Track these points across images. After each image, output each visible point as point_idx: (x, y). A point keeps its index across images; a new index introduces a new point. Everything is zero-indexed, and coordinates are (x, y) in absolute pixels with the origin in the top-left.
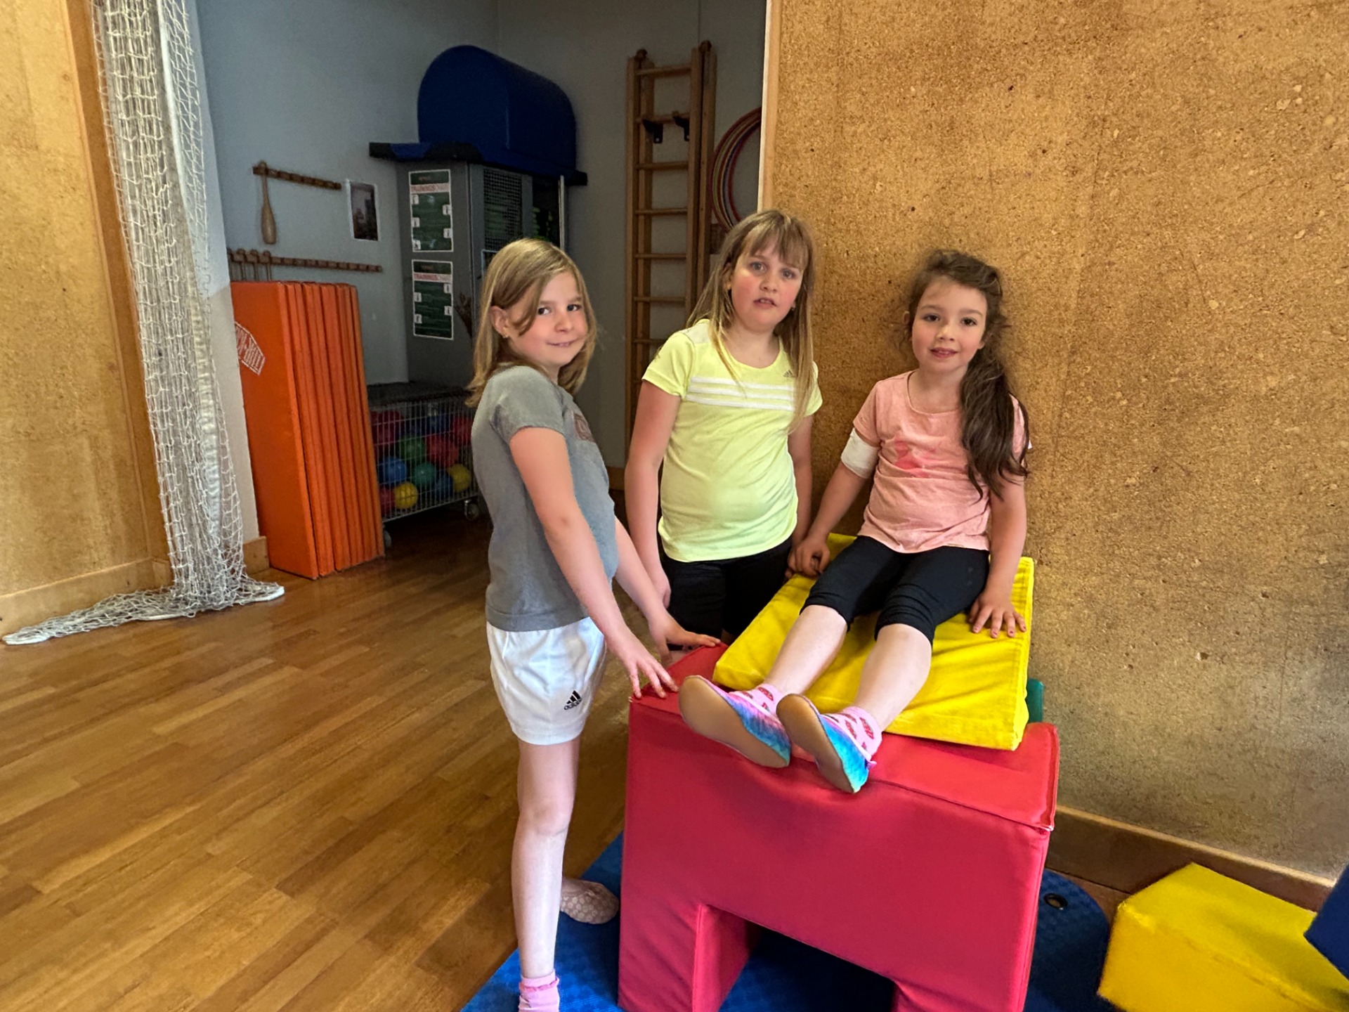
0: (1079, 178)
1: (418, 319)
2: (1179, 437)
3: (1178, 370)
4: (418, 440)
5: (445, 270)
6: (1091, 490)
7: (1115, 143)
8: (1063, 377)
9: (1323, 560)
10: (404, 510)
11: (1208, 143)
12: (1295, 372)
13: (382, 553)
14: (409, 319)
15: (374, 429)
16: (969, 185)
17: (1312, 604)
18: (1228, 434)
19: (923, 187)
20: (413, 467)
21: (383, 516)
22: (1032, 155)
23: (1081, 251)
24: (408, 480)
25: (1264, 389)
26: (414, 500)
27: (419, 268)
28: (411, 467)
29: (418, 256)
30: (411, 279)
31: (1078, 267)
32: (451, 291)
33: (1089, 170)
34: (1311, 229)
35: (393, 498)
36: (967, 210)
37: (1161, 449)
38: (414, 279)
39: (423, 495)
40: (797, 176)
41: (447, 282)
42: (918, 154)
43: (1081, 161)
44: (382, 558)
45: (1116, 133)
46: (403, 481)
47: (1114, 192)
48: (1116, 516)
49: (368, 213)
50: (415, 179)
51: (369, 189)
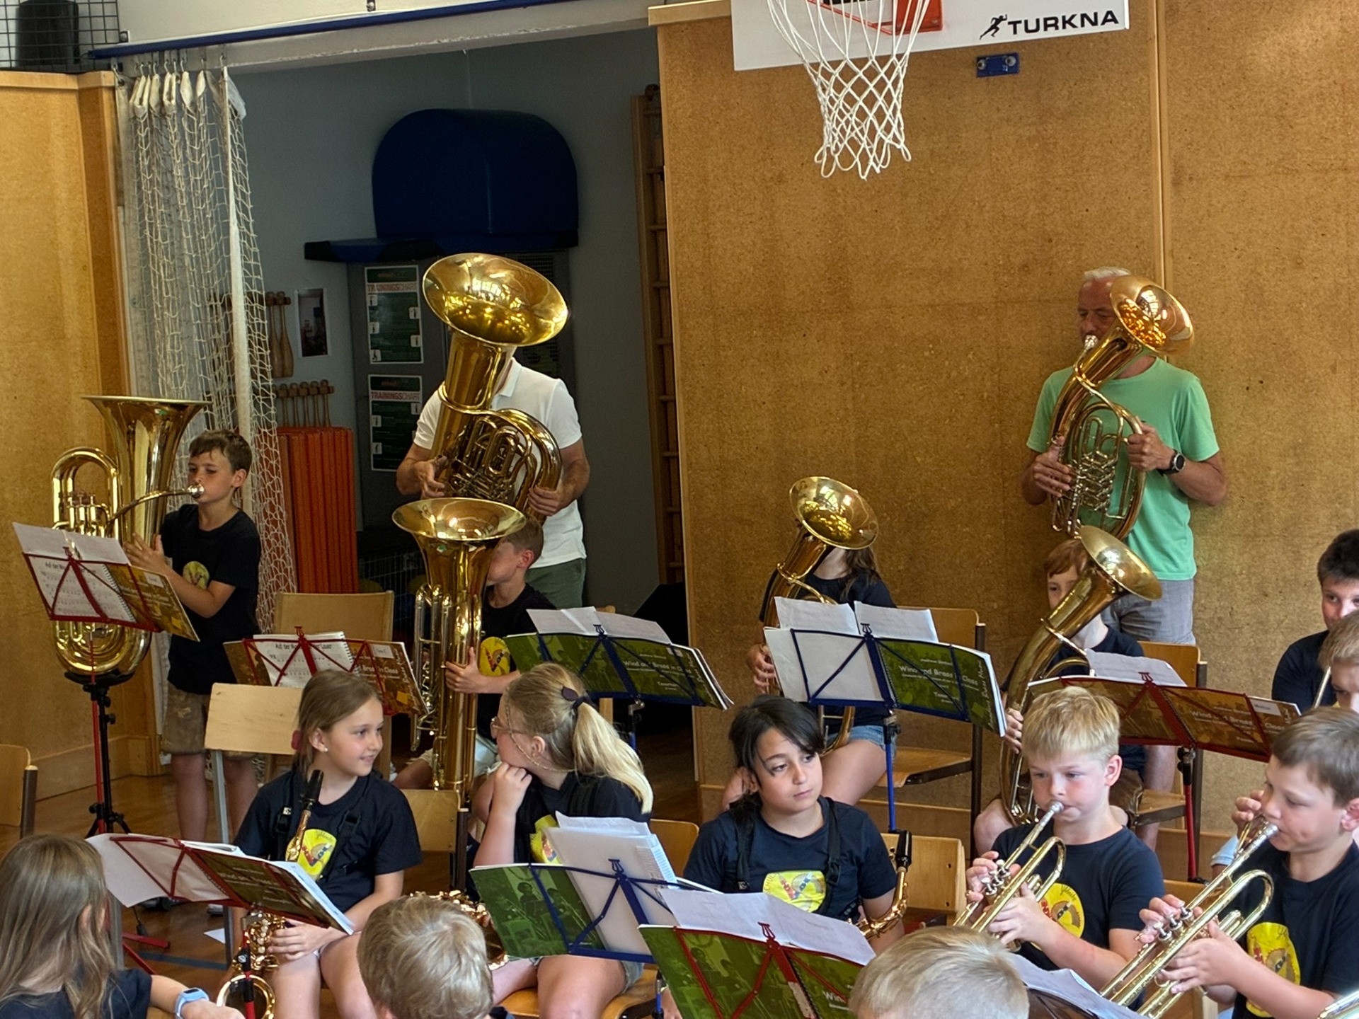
1: (377, 448)
5: (412, 386)
14: (364, 449)
25: (950, 507)
27: (377, 384)
29: (375, 369)
30: (368, 397)
33: (849, 383)
37: (911, 546)
38: (371, 399)
40: (696, 381)
41: (415, 399)
47: (863, 396)
49: (317, 323)
50: (373, 277)
51: (319, 294)
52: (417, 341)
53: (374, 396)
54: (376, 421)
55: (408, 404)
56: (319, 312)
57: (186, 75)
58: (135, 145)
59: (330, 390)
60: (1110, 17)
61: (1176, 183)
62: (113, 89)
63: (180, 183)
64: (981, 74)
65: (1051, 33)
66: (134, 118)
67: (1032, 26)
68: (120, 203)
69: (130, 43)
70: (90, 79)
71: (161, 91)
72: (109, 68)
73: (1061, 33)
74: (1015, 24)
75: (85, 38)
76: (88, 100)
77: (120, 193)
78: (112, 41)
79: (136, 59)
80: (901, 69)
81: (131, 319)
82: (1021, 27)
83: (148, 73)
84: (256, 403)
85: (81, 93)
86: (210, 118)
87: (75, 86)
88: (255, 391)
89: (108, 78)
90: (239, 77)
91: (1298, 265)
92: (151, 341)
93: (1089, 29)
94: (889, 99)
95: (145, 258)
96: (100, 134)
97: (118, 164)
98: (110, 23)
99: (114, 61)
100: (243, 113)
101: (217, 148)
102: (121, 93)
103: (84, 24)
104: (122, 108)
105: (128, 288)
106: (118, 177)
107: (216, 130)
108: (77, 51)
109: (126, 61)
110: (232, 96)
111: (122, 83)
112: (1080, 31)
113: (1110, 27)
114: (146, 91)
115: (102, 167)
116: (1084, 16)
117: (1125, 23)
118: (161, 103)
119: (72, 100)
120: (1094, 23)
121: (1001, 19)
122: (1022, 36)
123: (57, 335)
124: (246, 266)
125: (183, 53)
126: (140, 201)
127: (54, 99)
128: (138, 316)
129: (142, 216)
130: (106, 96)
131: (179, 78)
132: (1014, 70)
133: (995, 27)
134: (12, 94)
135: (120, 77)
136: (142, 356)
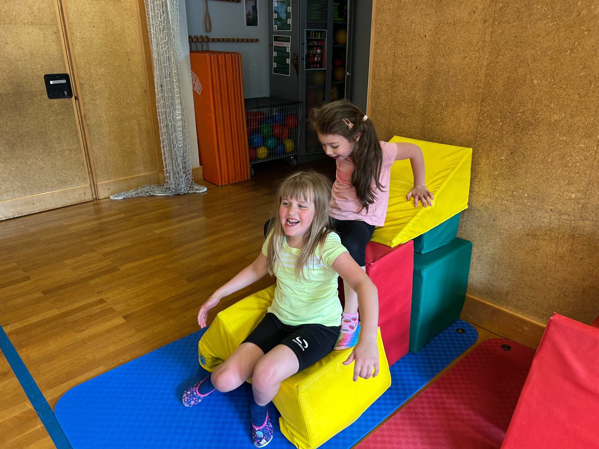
0: (487, 24)
1: (275, 65)
2: (521, 140)
3: (521, 110)
4: (268, 126)
5: (287, 40)
6: (488, 161)
7: (501, 9)
8: (479, 111)
9: (573, 196)
10: (261, 159)
11: (535, 10)
12: (565, 113)
13: (249, 178)
14: (271, 65)
15: (247, 120)
16: (446, 26)
17: (569, 215)
18: (539, 139)
19: (429, 27)
20: (266, 139)
21: (251, 161)
22: (470, 13)
23: (486, 57)
24: (263, 145)
25: (553, 120)
26: (266, 154)
27: (276, 39)
28: (265, 139)
29: (276, 33)
30: (273, 44)
31: (485, 64)
32: (290, 51)
34: (572, 50)
35: (256, 153)
36: (445, 37)
37: (514, 144)
38: (274, 45)
39: (270, 153)
40: (384, 20)
41: (288, 46)
42: (428, 12)
43: (488, 17)
44: (249, 180)
45: (501, 4)
46: (261, 146)
48: (497, 173)
49: (253, 12)
52: (290, 21)
54: (275, 54)
55: (286, 48)
56: (255, 8)
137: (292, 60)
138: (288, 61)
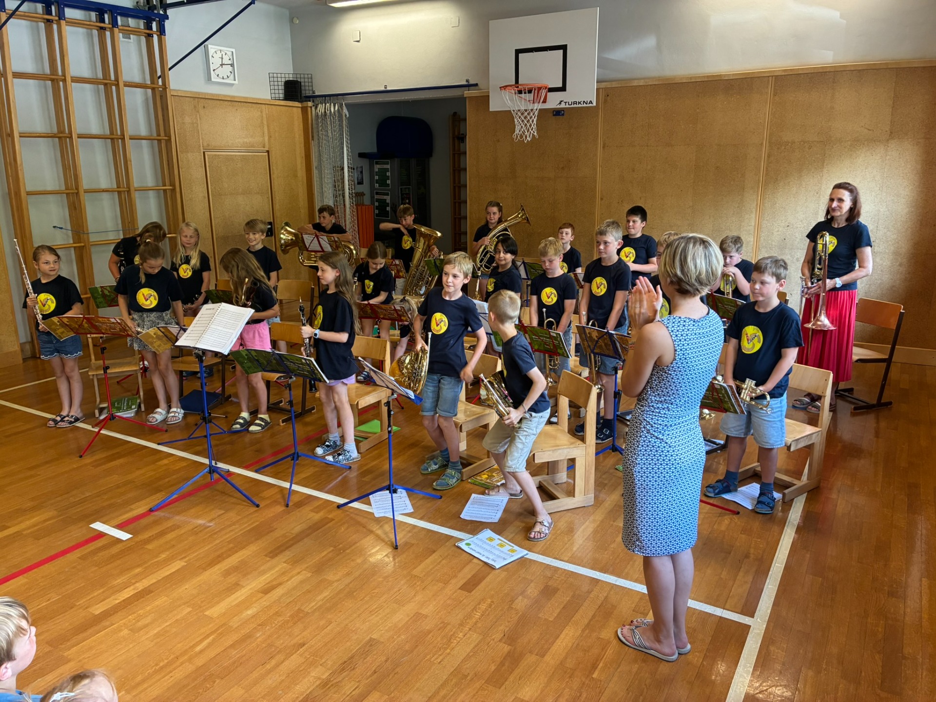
1: (377, 212)
5: (387, 194)
27: (377, 193)
29: (377, 189)
30: (374, 197)
32: (389, 202)
41: (388, 199)
49: (361, 176)
50: (377, 163)
51: (362, 167)
52: (389, 182)
53: (376, 197)
54: (377, 204)
55: (386, 200)
56: (362, 172)
57: (332, 104)
58: (318, 124)
59: (364, 195)
60: (591, 102)
61: (604, 147)
62: (311, 107)
63: (330, 134)
64: (554, 115)
65: (575, 106)
66: (317, 115)
67: (570, 103)
68: (313, 140)
69: (316, 94)
70: (305, 104)
71: (325, 108)
72: (310, 101)
73: (578, 106)
74: (566, 102)
75: (303, 92)
76: (304, 110)
77: (313, 137)
78: (311, 94)
79: (318, 99)
80: (536, 113)
81: (315, 172)
82: (567, 103)
83: (321, 103)
84: (350, 197)
85: (302, 108)
86: (339, 117)
87: (300, 106)
88: (349, 193)
89: (310, 104)
90: (347, 105)
91: (633, 171)
92: (321, 178)
93: (585, 105)
94: (533, 121)
95: (320, 155)
96: (307, 120)
97: (312, 128)
98: (310, 88)
99: (311, 99)
100: (348, 116)
101: (341, 126)
102: (313, 109)
103: (303, 88)
104: (314, 112)
105: (315, 164)
106: (312, 132)
107: (341, 120)
108: (301, 95)
109: (315, 99)
110: (345, 111)
111: (314, 106)
112: (583, 106)
113: (591, 105)
114: (321, 108)
115: (308, 129)
116: (584, 102)
117: (595, 104)
118: (325, 112)
119: (300, 110)
120: (586, 104)
121: (562, 101)
122: (567, 106)
123: (296, 176)
124: (348, 159)
125: (332, 98)
126: (319, 139)
127: (295, 109)
128: (317, 172)
129: (319, 143)
130: (309, 109)
131: (330, 105)
132: (563, 115)
133: (560, 103)
134: (284, 107)
135: (313, 104)
136: (318, 182)
137: (391, 208)
138: (388, 209)
